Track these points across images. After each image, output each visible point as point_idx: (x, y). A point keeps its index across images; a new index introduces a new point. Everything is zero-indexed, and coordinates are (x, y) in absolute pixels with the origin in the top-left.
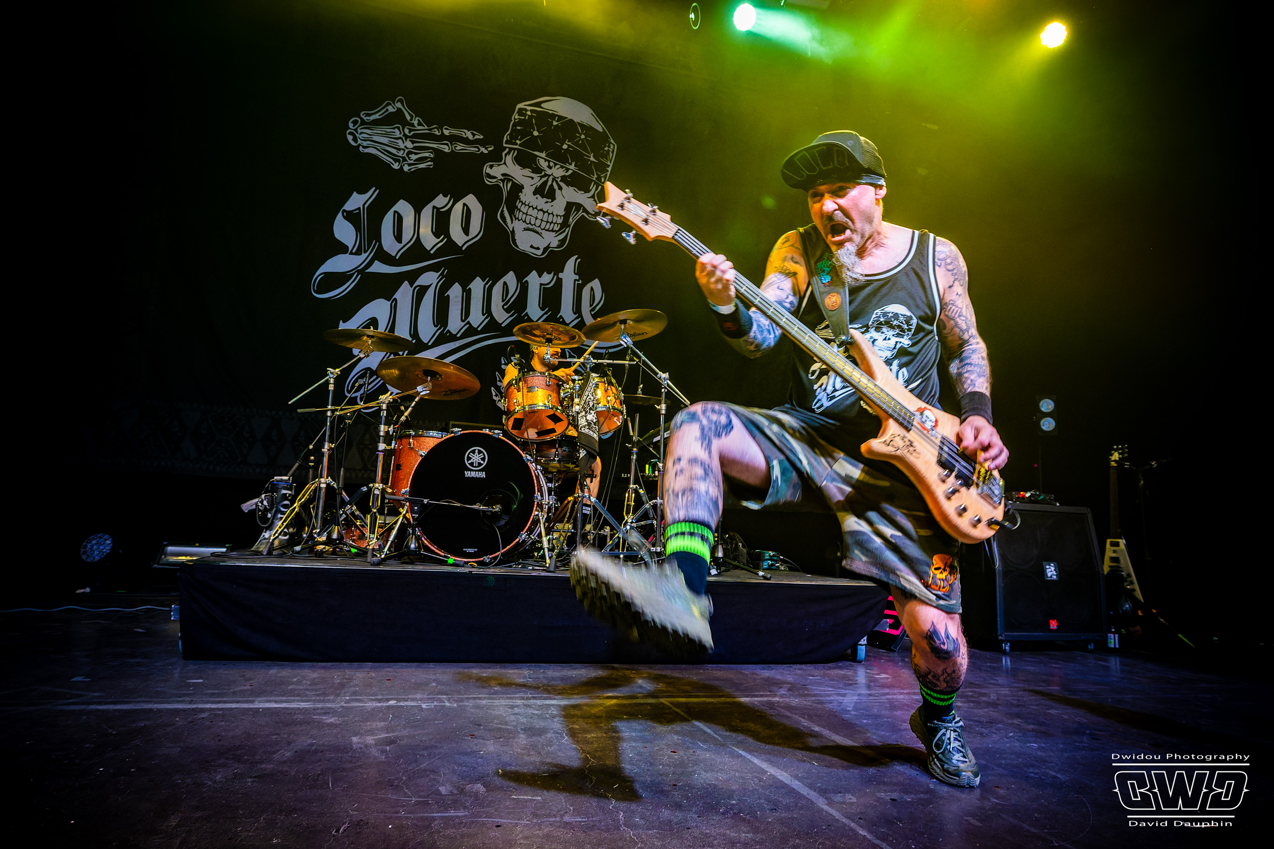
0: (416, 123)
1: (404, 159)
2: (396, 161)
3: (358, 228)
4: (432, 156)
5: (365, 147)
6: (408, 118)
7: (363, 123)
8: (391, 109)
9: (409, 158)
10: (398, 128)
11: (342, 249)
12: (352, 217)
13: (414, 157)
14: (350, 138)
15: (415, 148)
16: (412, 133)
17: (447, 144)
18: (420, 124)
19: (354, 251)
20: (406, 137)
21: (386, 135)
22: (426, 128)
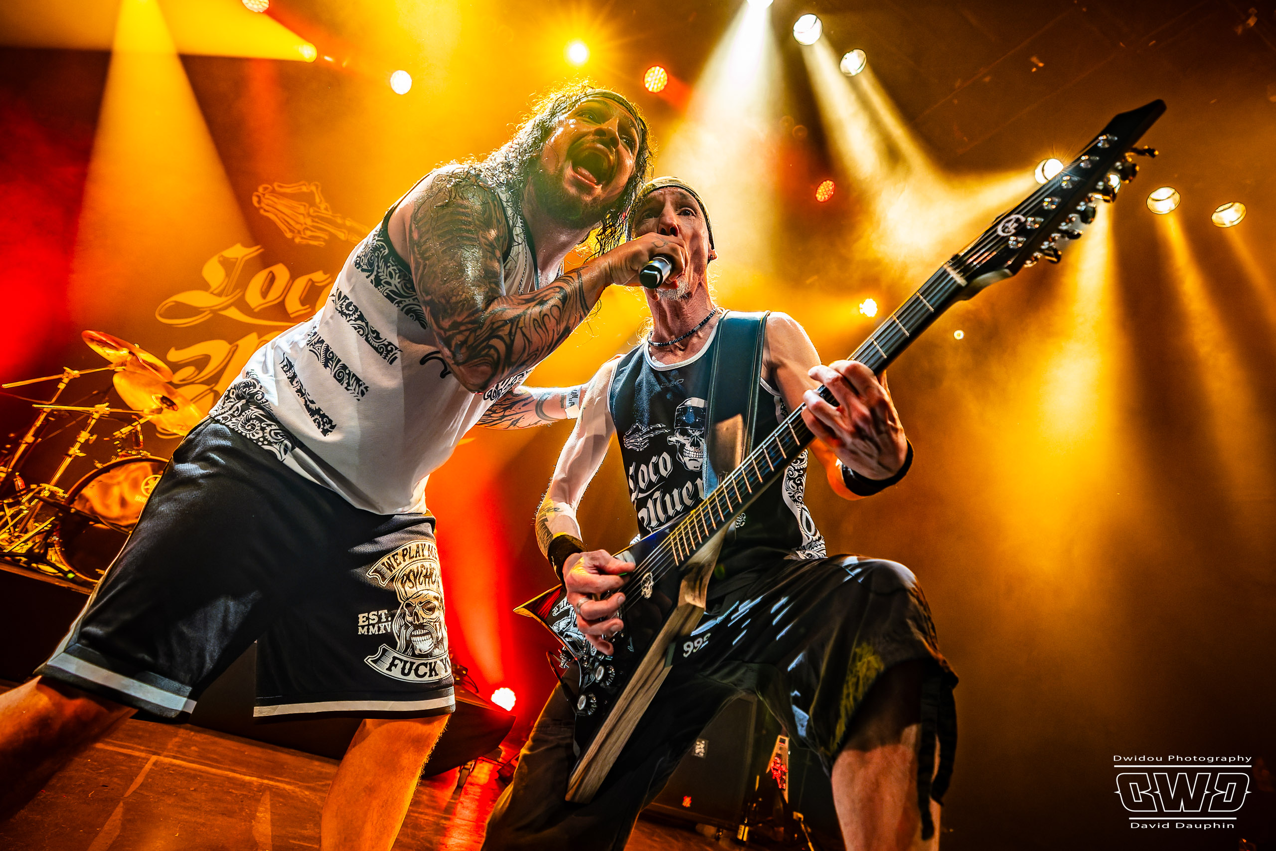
0: (323, 206)
1: (299, 232)
2: (291, 231)
3: (228, 275)
4: (327, 238)
5: (265, 210)
6: (318, 200)
7: (273, 191)
8: (304, 189)
9: (304, 232)
10: (305, 206)
11: (204, 286)
12: (227, 264)
13: (309, 233)
14: (255, 200)
15: (313, 227)
16: (315, 214)
17: (344, 233)
18: (326, 209)
19: (216, 292)
20: (309, 215)
21: (291, 208)
22: (330, 213)
